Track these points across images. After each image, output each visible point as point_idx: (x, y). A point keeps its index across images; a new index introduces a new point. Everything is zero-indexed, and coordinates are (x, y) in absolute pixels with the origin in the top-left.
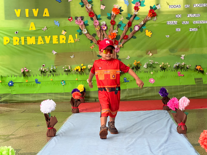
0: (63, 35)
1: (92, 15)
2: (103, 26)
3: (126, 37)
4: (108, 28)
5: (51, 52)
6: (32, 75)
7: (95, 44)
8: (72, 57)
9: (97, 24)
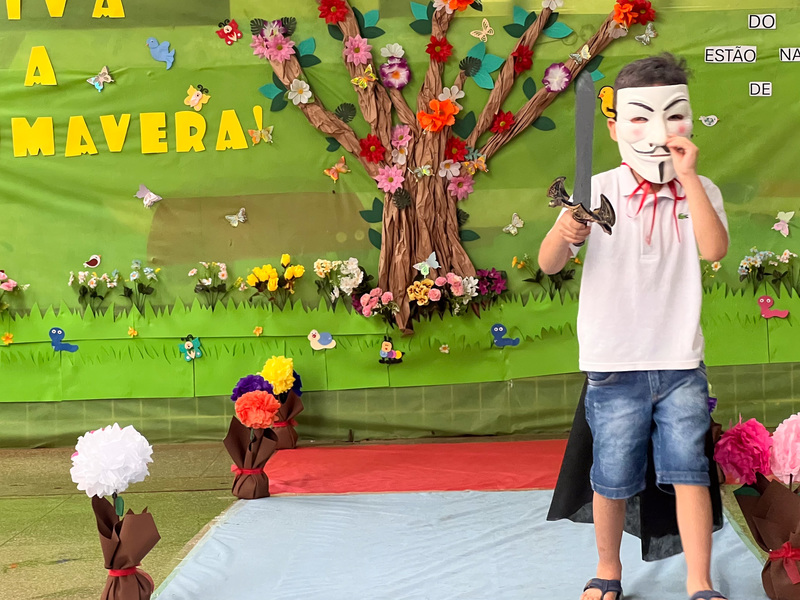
0: (192, 109)
1: (334, 14)
2: (391, 66)
3: (502, 123)
4: (417, 75)
5: (131, 194)
6: (35, 309)
7: (351, 159)
8: (235, 220)
9: (363, 56)
